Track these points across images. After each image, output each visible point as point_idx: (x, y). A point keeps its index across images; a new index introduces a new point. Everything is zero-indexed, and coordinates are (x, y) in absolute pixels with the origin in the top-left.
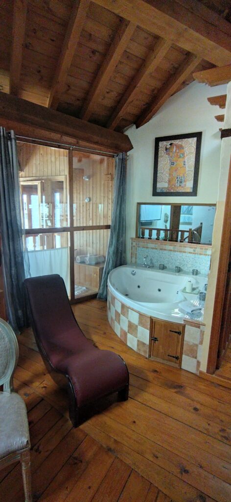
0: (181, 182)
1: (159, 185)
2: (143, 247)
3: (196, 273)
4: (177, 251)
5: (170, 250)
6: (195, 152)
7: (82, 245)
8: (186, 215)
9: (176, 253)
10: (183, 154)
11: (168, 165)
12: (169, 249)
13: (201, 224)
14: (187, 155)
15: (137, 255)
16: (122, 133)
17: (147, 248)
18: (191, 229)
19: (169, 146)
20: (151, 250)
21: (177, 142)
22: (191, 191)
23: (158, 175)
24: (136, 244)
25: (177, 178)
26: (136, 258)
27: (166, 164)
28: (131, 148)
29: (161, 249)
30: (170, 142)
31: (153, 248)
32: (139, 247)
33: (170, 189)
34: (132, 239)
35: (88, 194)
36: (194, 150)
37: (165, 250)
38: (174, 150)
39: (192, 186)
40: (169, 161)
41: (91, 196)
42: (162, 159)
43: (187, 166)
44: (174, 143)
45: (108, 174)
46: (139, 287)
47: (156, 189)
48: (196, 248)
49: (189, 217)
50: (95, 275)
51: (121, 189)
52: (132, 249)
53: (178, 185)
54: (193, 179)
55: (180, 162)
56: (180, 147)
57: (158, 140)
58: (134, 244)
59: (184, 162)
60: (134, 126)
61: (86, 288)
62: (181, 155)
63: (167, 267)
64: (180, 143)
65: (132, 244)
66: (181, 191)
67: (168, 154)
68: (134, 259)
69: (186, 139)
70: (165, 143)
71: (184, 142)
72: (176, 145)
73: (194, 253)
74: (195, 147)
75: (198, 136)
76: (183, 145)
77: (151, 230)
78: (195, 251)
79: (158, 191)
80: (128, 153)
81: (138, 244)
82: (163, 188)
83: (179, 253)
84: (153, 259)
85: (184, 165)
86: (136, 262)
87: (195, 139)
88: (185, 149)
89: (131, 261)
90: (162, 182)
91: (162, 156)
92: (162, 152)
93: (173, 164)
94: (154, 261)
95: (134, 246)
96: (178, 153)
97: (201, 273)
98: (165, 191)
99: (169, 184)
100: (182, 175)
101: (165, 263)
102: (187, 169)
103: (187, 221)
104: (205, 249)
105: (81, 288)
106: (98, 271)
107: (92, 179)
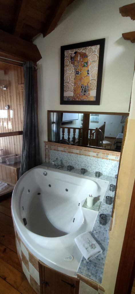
0: (85, 91)
1: (66, 94)
2: (54, 150)
3: (98, 175)
4: (83, 155)
5: (77, 154)
6: (98, 61)
7: (6, 146)
8: (94, 117)
9: (82, 156)
10: (87, 63)
11: (74, 74)
12: (76, 152)
13: (105, 122)
14: (90, 64)
15: (50, 156)
16: (32, 42)
17: (58, 150)
18: (97, 128)
19: (73, 55)
20: (60, 152)
21: (81, 50)
22: (95, 100)
23: (65, 84)
24: (49, 146)
25: (82, 87)
26: (49, 159)
27: (71, 74)
28: (40, 57)
29: (69, 152)
30: (75, 50)
31: (62, 151)
32: (51, 149)
33: (75, 98)
34: (45, 142)
35: (7, 102)
36: (97, 59)
37: (73, 153)
38: (79, 60)
39: (95, 95)
40: (74, 70)
41: (10, 104)
42: (67, 68)
43: (90, 75)
44: (79, 51)
45: (22, 84)
46: (50, 186)
47: (63, 98)
48: (99, 153)
49: (97, 118)
50: (14, 174)
51: (31, 98)
52: (45, 151)
53: (83, 94)
54: (96, 88)
55: (84, 71)
56: (84, 56)
57: (64, 49)
58: (47, 147)
59: (88, 71)
60: (42, 35)
61: (8, 184)
62: (85, 64)
63: (75, 168)
64: (84, 51)
65: (45, 146)
66: (85, 100)
67: (73, 63)
68: (47, 159)
69: (90, 47)
70: (70, 51)
71: (87, 50)
72: (80, 54)
73: (97, 157)
74: (98, 55)
75: (101, 43)
76: (87, 53)
77: (69, 129)
78: (97, 155)
79: (65, 99)
80: (38, 63)
81: (50, 147)
82: (69, 97)
83: (84, 156)
84: (62, 160)
85: (88, 74)
86: (49, 162)
87: (98, 46)
88: (88, 58)
89: (46, 161)
90: (68, 91)
91: (67, 66)
92: (67, 61)
93: (77, 73)
94: (64, 162)
95: (47, 149)
96: (82, 62)
97: (103, 174)
98: (71, 100)
99: (74, 94)
100: (86, 84)
101: (73, 164)
102: (91, 78)
103: (95, 121)
104: (107, 154)
105: (4, 184)
106: (16, 171)
107: (9, 88)
